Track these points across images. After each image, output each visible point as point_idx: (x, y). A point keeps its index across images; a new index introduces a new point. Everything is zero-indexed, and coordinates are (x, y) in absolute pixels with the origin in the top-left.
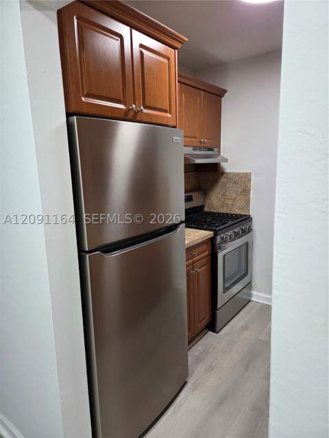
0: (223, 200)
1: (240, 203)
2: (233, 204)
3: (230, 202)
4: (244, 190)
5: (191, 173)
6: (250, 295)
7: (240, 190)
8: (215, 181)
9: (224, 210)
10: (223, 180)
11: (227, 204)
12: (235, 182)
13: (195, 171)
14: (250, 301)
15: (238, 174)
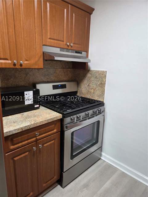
0: (88, 89)
1: (98, 92)
2: (94, 93)
3: (92, 91)
4: (101, 84)
5: (69, 69)
6: (101, 155)
7: (99, 83)
8: (84, 76)
9: (88, 97)
10: (89, 75)
11: (90, 92)
12: (96, 77)
13: (73, 68)
14: (100, 159)
15: (98, 71)
